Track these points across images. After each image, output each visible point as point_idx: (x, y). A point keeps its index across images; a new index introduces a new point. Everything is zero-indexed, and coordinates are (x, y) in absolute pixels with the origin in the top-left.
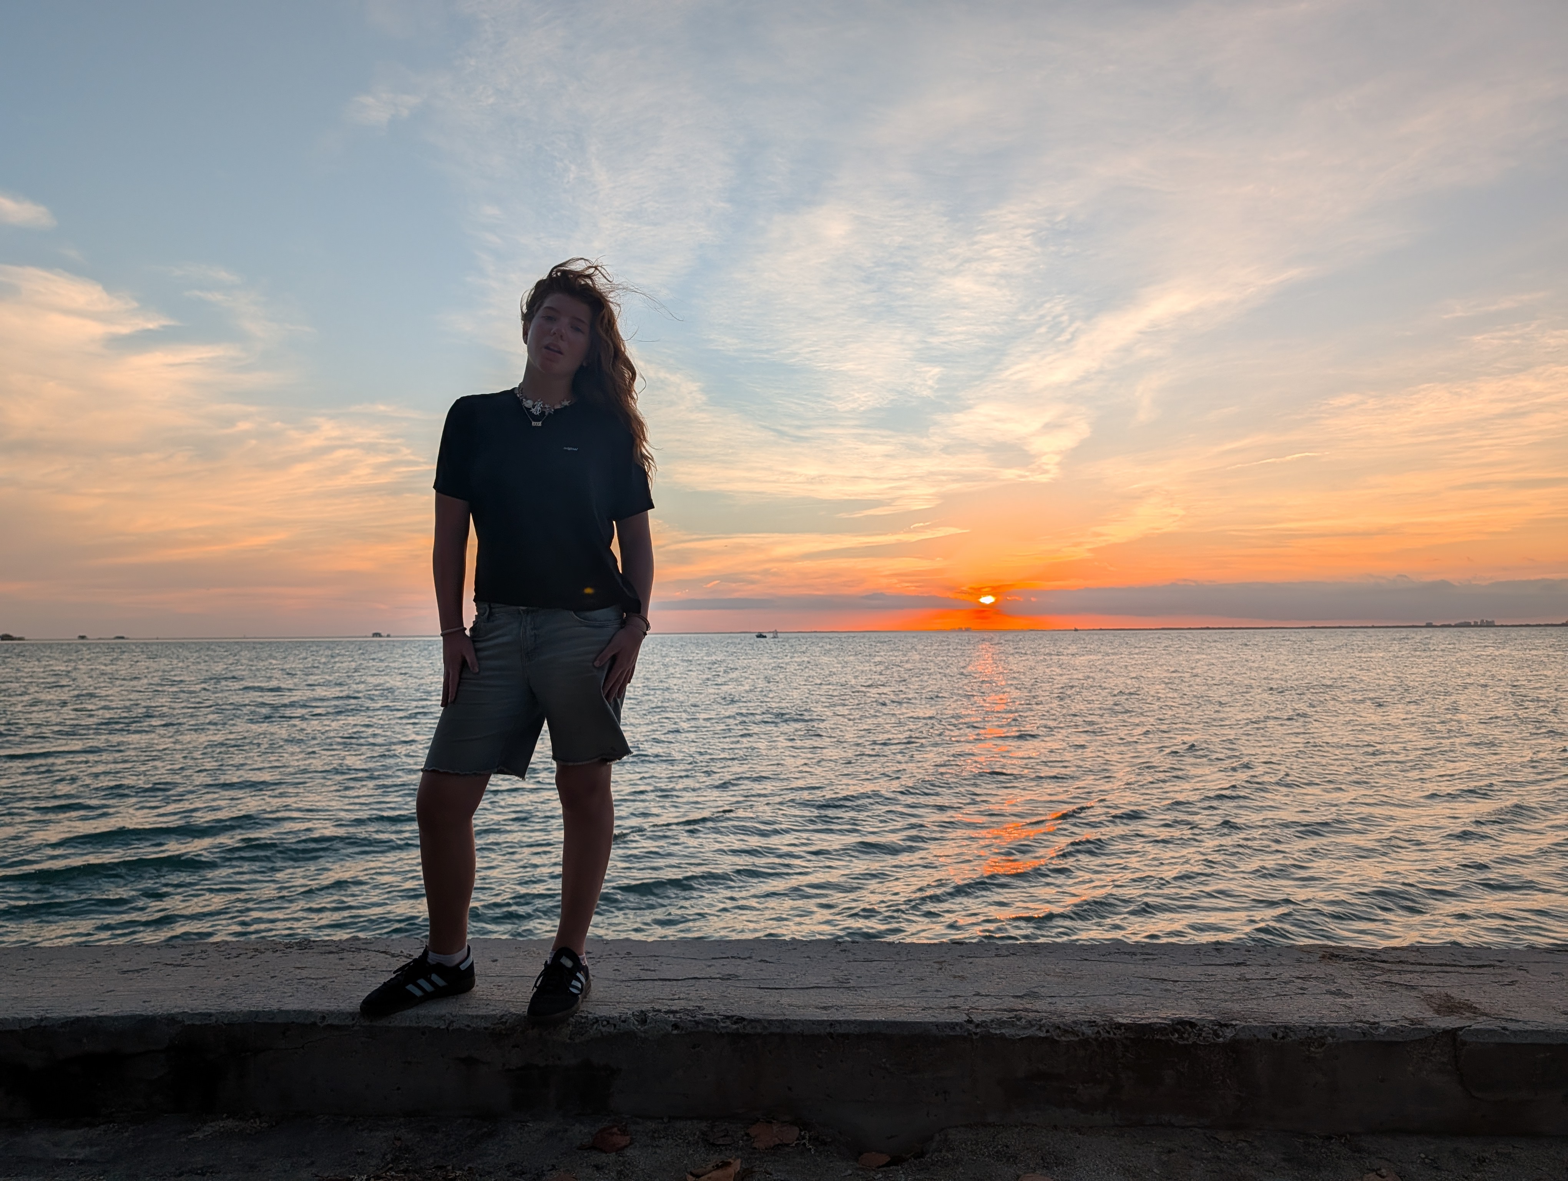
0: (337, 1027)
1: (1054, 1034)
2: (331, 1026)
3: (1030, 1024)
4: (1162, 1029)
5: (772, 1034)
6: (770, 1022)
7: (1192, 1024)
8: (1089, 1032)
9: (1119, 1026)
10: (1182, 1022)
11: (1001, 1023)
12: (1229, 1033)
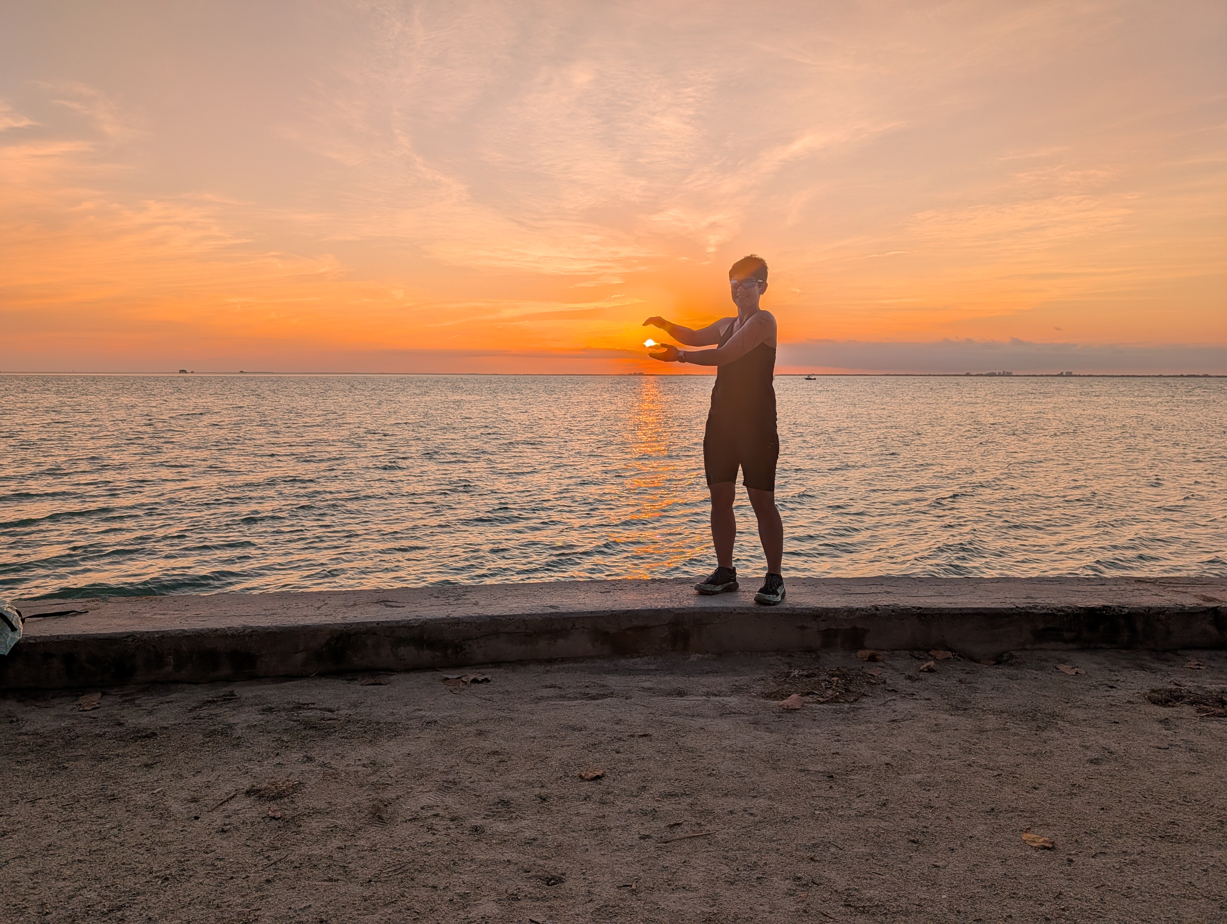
0: (743, 614)
1: (1055, 612)
2: (739, 613)
3: (1043, 608)
4: (1099, 609)
5: (936, 614)
6: (934, 609)
7: (1110, 607)
8: (1069, 611)
9: (1081, 608)
10: (1105, 606)
11: (1031, 608)
12: (1127, 611)
